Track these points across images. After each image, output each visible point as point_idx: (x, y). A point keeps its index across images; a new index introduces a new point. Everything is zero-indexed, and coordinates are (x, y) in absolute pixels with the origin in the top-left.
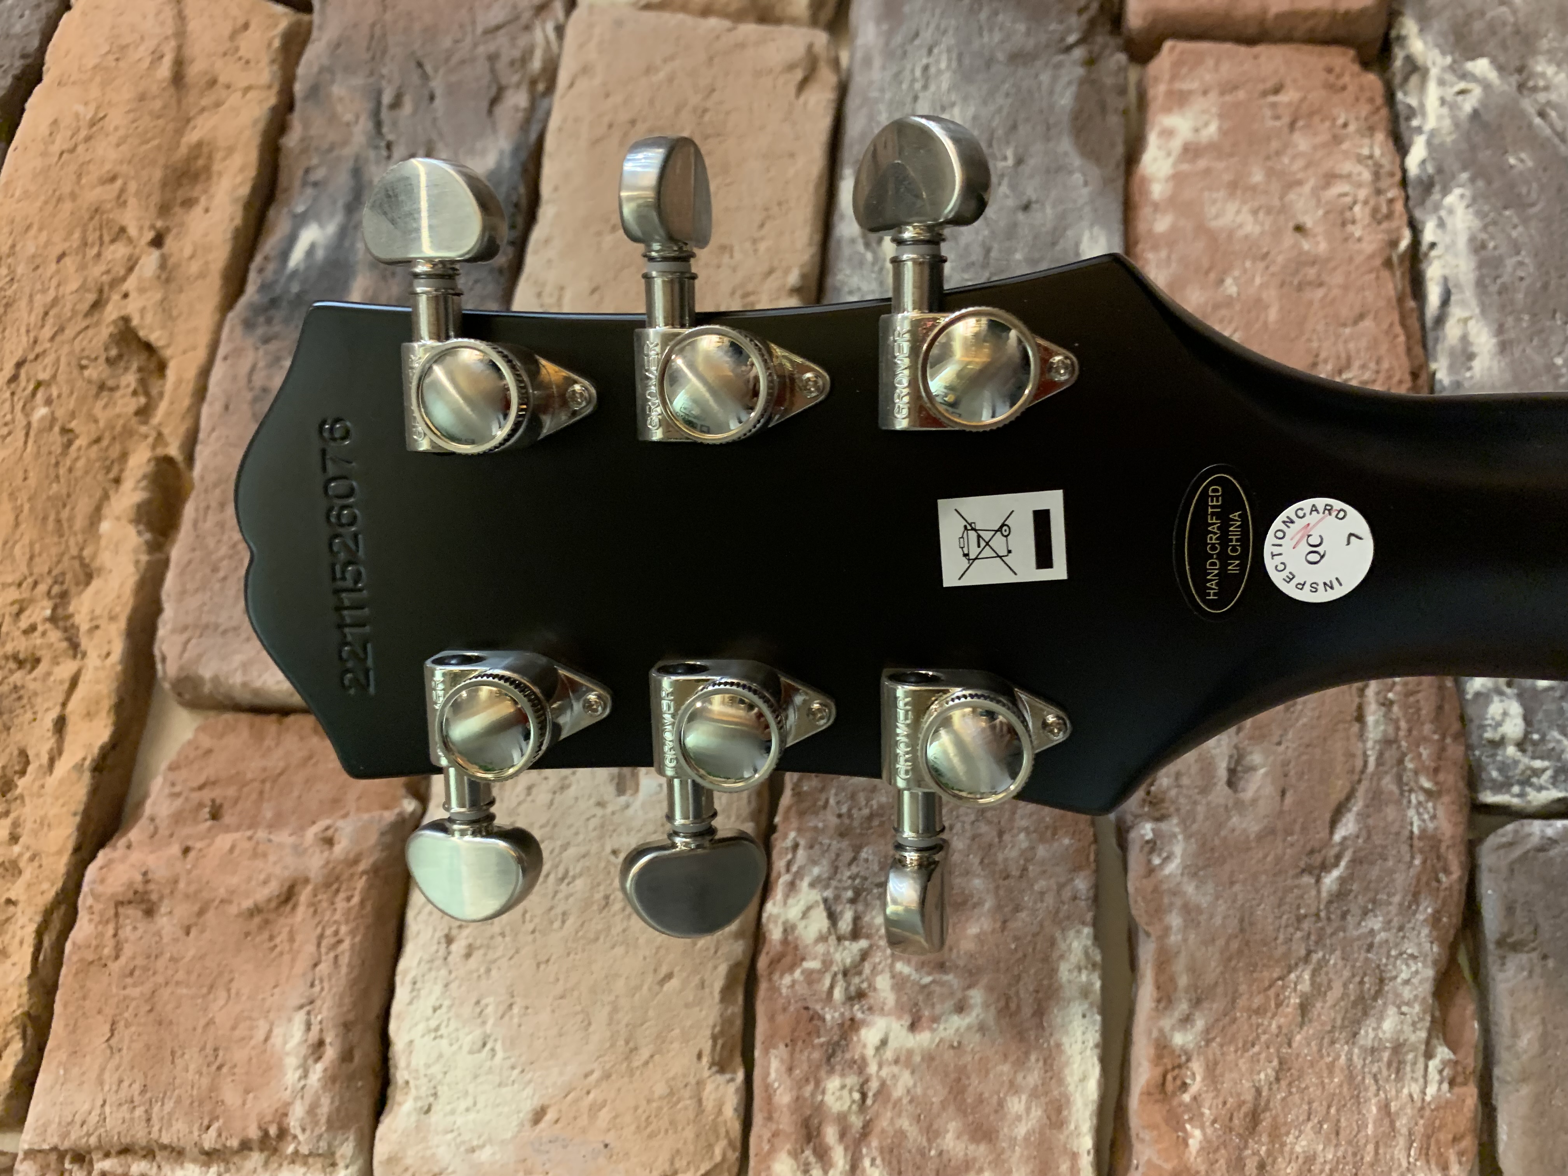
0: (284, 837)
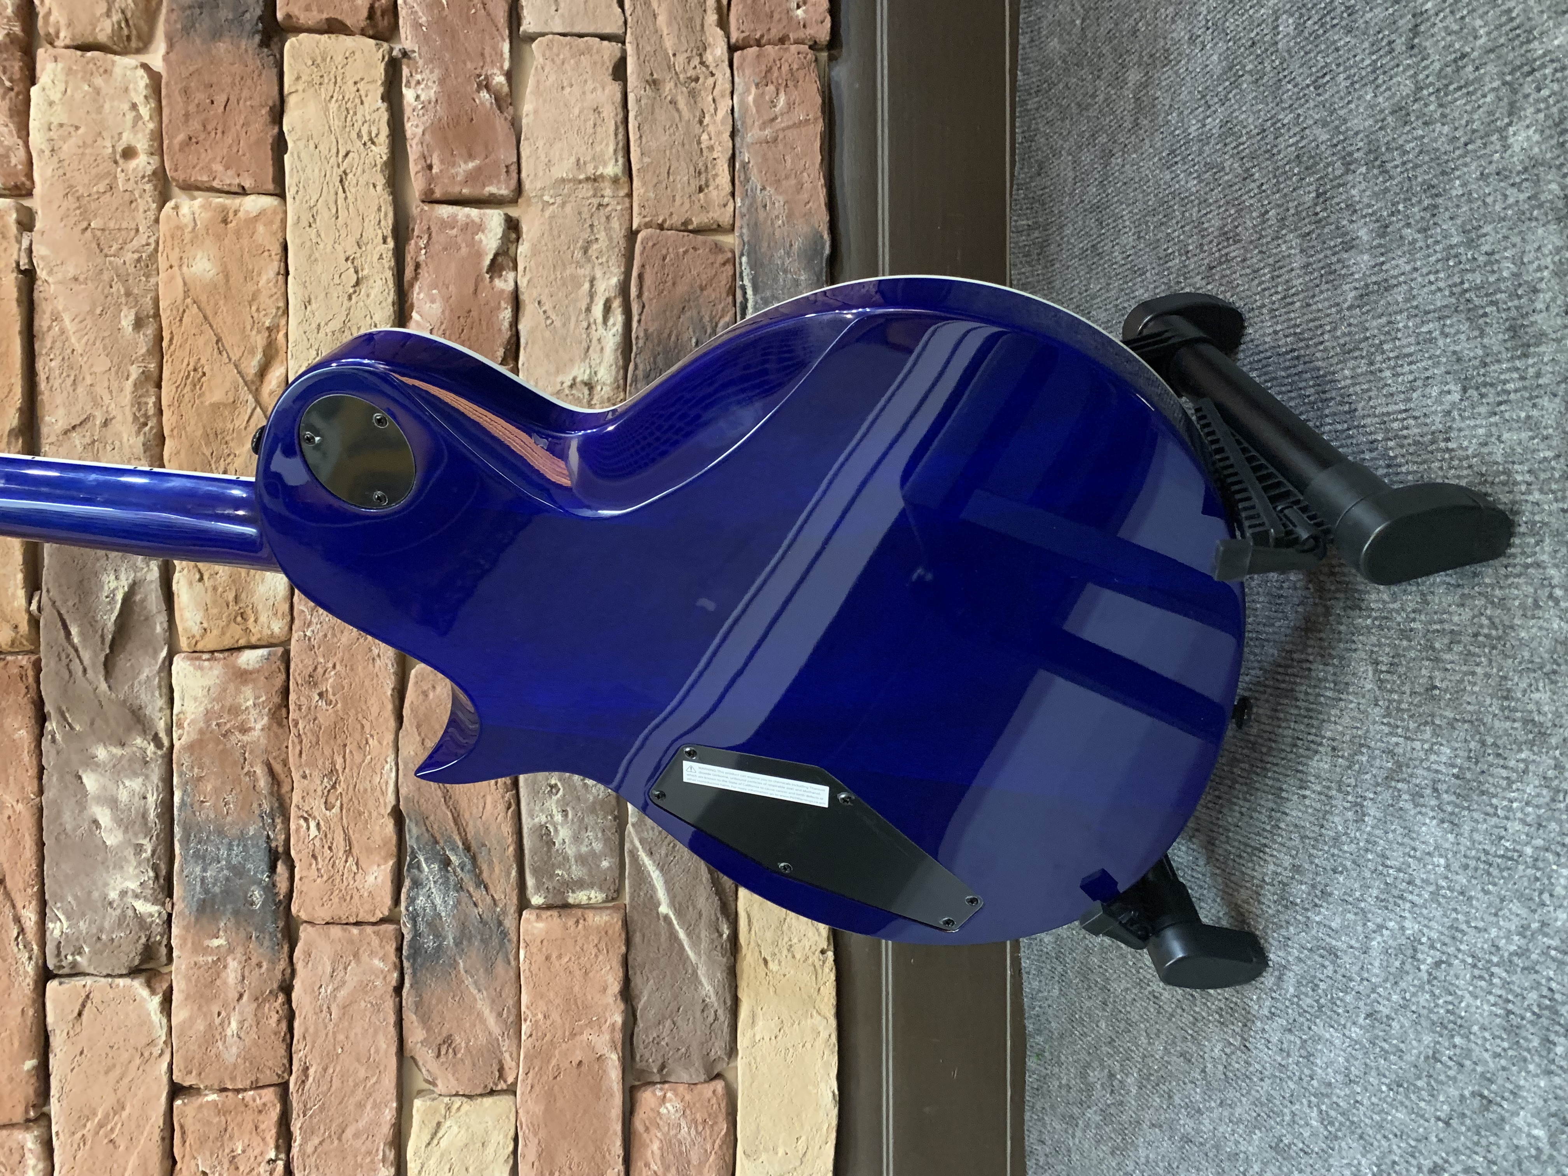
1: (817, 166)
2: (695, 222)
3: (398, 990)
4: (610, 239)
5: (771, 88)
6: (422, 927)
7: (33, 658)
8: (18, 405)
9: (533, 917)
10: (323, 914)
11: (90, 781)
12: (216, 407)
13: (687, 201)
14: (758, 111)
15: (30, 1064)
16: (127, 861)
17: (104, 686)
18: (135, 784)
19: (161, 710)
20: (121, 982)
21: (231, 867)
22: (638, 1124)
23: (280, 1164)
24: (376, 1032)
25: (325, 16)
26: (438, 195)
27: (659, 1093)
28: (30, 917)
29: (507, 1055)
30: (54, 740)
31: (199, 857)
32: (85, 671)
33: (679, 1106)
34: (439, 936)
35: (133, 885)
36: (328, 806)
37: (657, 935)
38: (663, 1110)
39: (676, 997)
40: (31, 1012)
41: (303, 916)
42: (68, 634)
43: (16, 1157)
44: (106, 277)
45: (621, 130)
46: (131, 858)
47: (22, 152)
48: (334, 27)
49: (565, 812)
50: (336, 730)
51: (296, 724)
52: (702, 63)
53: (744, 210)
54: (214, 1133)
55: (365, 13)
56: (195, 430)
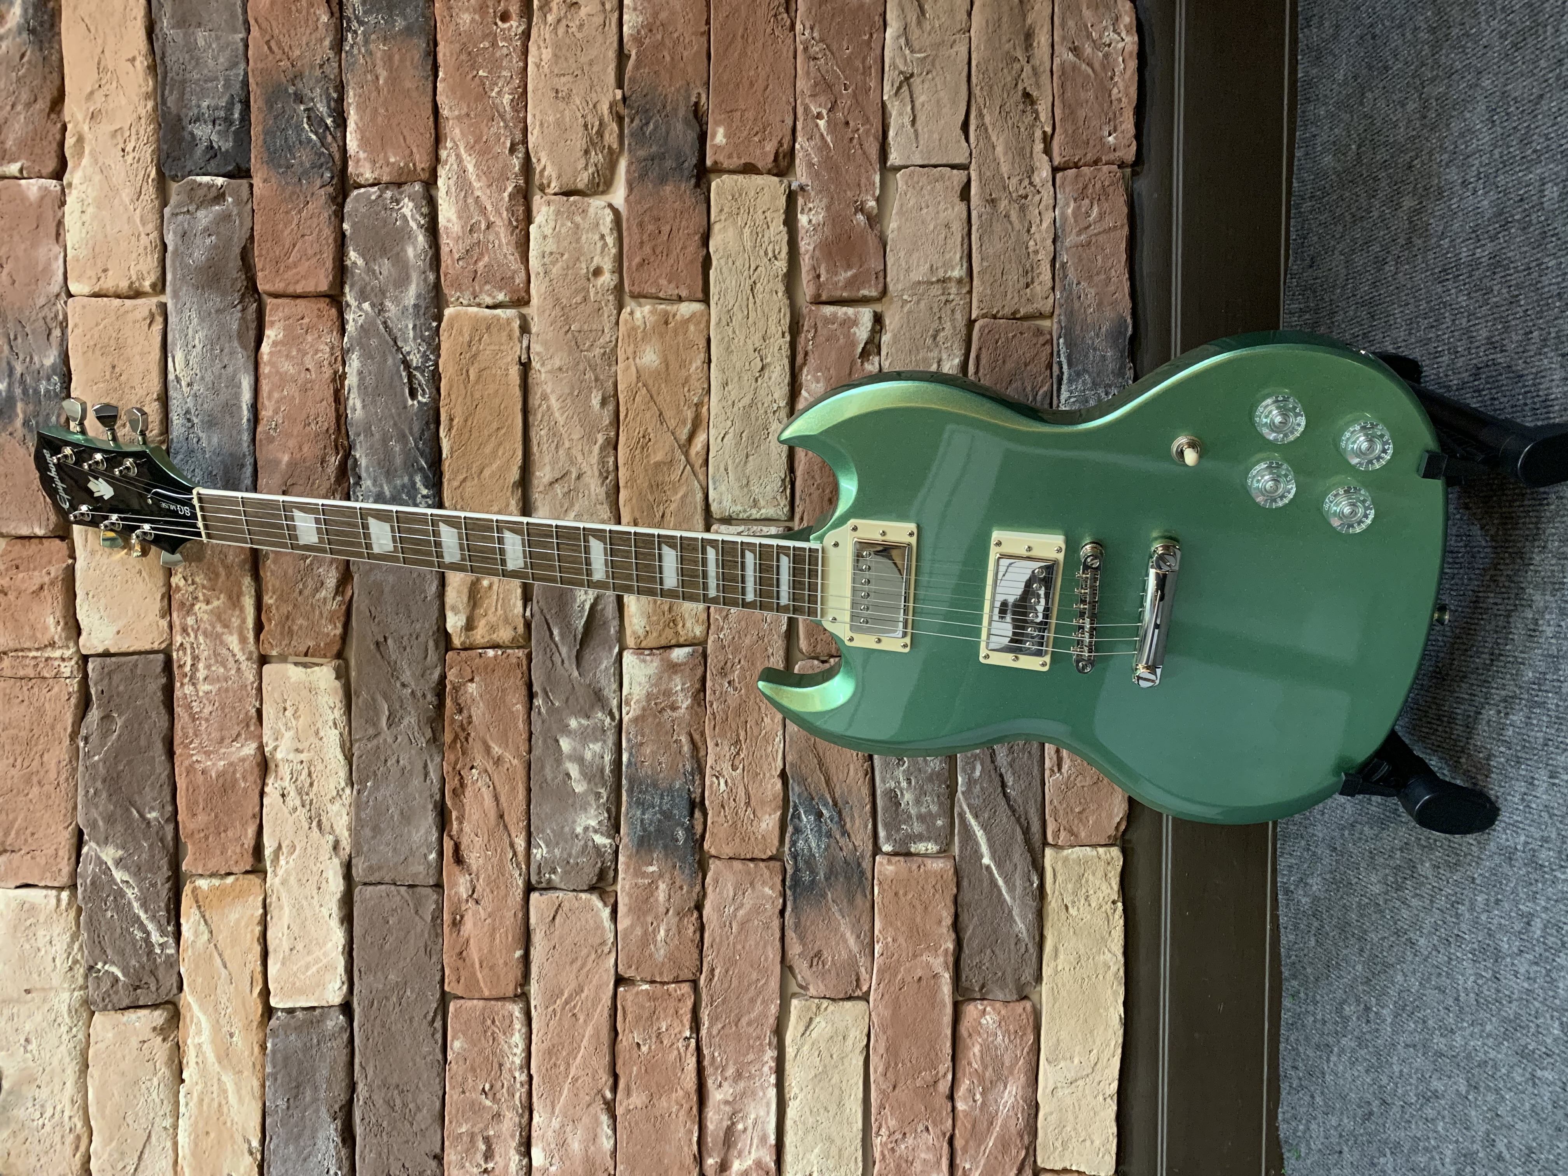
0: (36, 573)
1: (1123, 263)
2: (1022, 312)
3: (782, 913)
4: (954, 328)
5: (1087, 202)
6: (801, 864)
7: (526, 651)
8: (520, 464)
9: (885, 861)
10: (728, 851)
11: (565, 744)
12: (658, 465)
13: (1016, 295)
14: (1076, 221)
15: (519, 953)
16: (591, 805)
17: (576, 674)
18: (596, 747)
19: (615, 692)
20: (583, 896)
21: (663, 813)
22: (963, 1031)
23: (693, 1042)
24: (765, 947)
25: (743, 161)
26: (824, 298)
27: (980, 1007)
28: (520, 843)
29: (863, 970)
30: (539, 713)
31: (640, 803)
32: (563, 661)
33: (997, 1018)
34: (814, 872)
35: (593, 823)
36: (734, 768)
37: (981, 881)
38: (983, 1021)
39: (995, 931)
40: (520, 915)
41: (713, 852)
42: (551, 634)
43: (507, 1022)
44: (581, 367)
45: (966, 240)
46: (593, 802)
47: (523, 274)
48: (749, 169)
49: (909, 781)
50: (740, 710)
51: (711, 705)
52: (1031, 183)
53: (1062, 301)
54: (646, 1014)
55: (772, 157)
56: (643, 482)
